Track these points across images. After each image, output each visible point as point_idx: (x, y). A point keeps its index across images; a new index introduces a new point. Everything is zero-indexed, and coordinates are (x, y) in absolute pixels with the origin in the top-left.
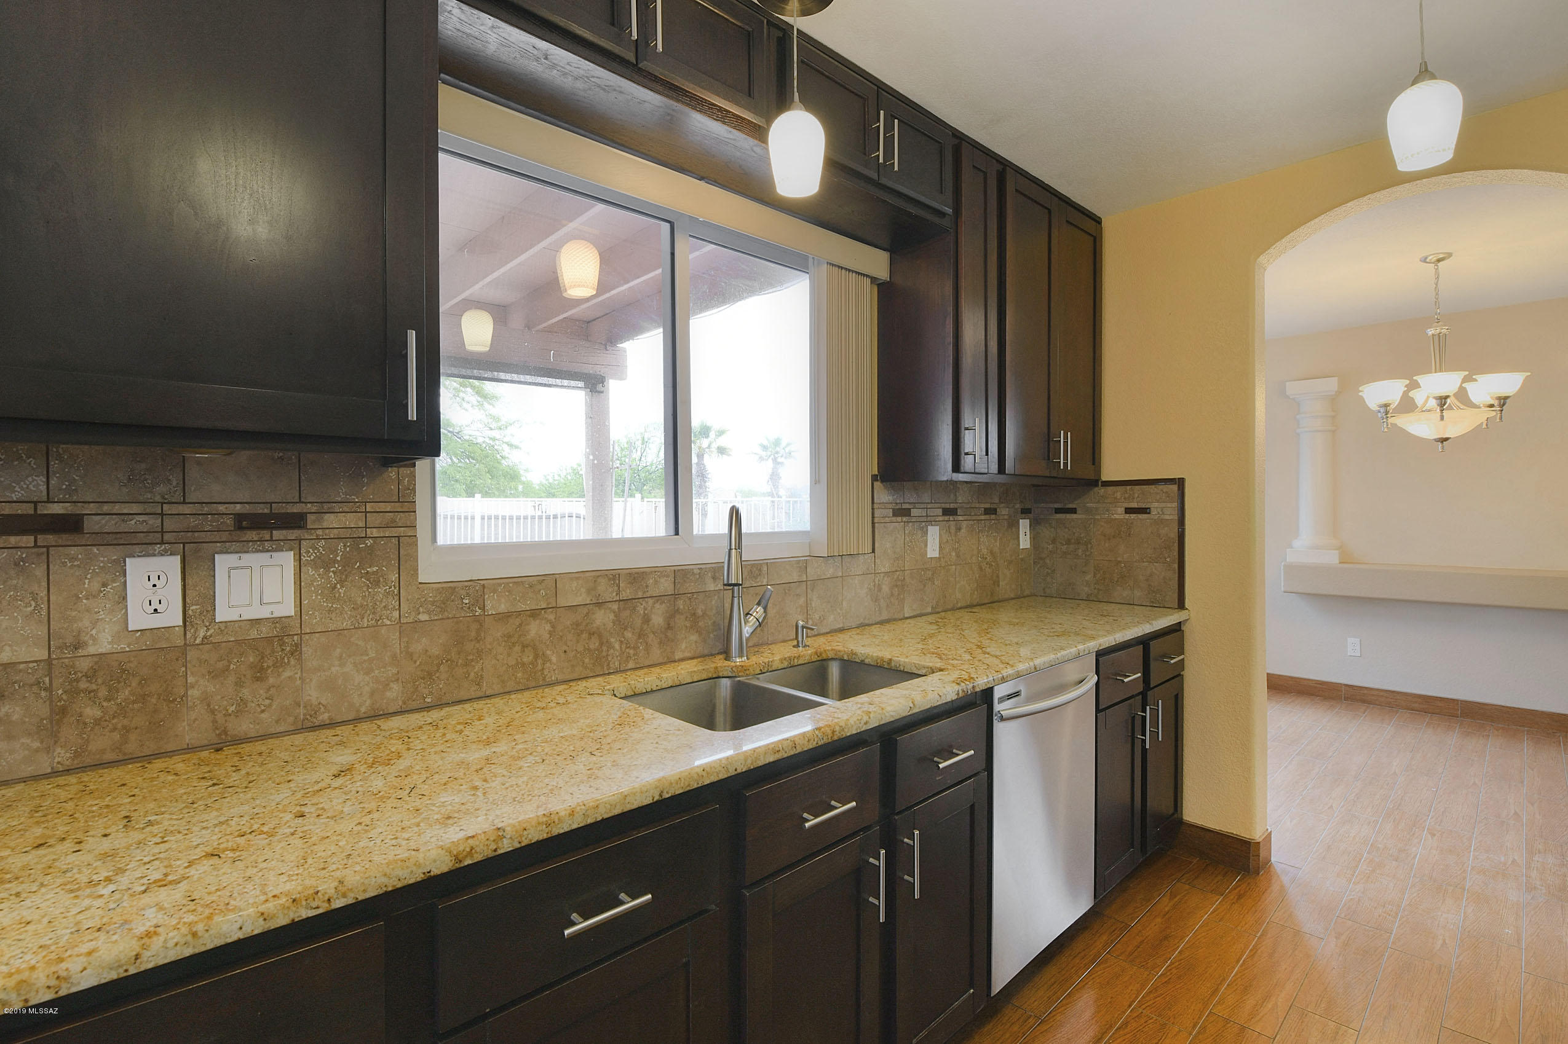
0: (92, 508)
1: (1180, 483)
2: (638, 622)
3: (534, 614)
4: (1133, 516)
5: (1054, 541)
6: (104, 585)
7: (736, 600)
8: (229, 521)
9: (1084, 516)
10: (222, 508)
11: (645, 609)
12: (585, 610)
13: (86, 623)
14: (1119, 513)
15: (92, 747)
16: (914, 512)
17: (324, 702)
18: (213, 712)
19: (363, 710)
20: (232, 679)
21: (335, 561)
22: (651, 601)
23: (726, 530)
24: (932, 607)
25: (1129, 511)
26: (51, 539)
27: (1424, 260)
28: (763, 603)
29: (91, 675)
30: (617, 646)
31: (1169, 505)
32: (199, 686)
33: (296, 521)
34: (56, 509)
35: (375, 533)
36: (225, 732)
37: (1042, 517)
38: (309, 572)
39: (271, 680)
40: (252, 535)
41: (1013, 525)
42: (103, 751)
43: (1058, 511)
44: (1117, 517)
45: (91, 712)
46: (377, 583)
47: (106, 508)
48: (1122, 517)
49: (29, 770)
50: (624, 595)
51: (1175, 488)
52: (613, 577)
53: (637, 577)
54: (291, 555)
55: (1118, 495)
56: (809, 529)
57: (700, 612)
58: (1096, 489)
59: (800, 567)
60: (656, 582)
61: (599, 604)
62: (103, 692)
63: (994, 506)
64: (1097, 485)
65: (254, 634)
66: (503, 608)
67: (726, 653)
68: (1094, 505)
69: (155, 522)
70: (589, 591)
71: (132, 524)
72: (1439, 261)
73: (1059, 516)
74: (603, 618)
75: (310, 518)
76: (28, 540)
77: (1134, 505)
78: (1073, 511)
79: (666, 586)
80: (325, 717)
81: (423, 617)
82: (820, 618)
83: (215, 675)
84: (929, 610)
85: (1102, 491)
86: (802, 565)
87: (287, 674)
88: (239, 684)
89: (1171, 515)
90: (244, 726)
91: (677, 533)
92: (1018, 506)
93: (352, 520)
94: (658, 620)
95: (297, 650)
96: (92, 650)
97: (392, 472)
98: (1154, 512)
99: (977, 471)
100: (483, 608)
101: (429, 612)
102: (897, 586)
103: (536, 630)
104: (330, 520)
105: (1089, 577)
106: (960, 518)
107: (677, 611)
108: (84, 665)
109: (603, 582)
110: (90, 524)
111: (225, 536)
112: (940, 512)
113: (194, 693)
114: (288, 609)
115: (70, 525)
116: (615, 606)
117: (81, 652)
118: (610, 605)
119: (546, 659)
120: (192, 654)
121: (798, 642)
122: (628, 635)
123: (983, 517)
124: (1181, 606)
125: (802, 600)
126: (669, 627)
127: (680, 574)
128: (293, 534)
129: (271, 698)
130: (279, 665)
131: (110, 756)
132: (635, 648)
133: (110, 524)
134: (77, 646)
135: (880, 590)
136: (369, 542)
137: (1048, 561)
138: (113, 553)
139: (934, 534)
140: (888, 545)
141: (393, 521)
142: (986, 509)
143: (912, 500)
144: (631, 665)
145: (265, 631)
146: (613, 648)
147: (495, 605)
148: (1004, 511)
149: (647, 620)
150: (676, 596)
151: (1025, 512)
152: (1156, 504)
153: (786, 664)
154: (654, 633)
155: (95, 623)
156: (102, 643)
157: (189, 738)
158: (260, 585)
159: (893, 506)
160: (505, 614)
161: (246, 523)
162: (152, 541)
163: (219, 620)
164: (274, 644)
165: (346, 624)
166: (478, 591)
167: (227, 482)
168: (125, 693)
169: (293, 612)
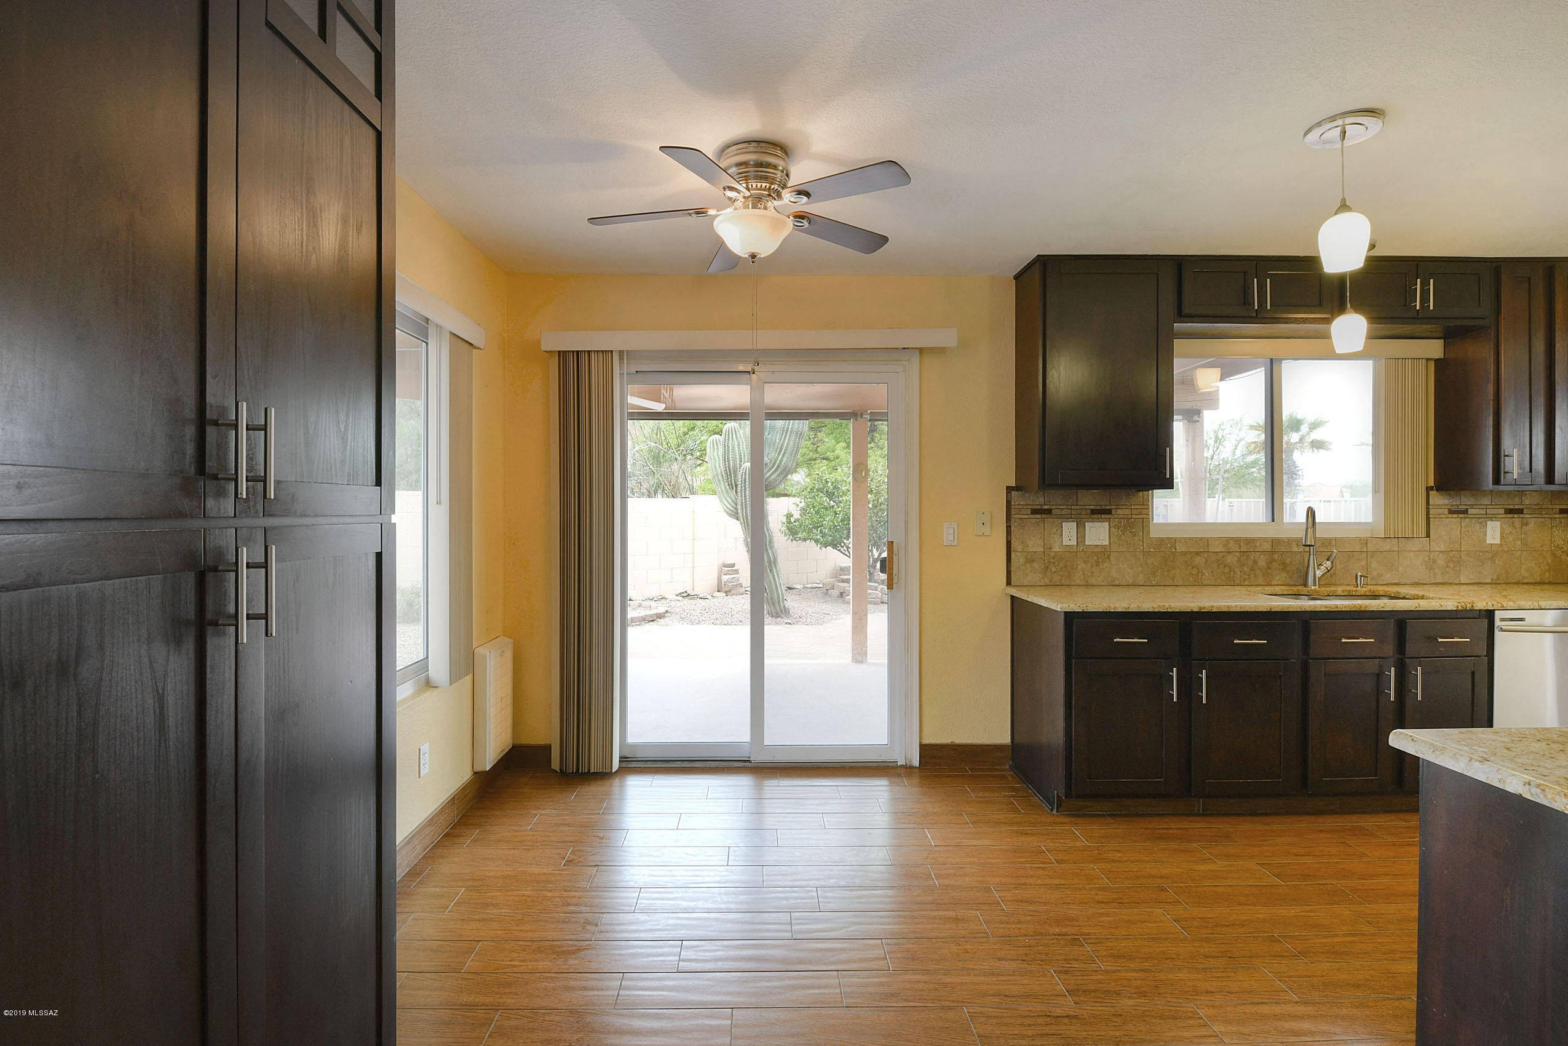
0: (1054, 507)
2: (1250, 563)
3: (1198, 554)
6: (1057, 530)
7: (1312, 556)
8: (1089, 511)
10: (1087, 507)
11: (1254, 557)
12: (1222, 555)
13: (1053, 542)
15: (1054, 579)
16: (1472, 511)
17: (1118, 577)
18: (1084, 574)
19: (1130, 582)
20: (1090, 564)
21: (1121, 526)
22: (1258, 553)
23: (1305, 521)
24: (1492, 579)
26: (1044, 516)
28: (1332, 559)
29: (1054, 558)
30: (1239, 573)
32: (1081, 566)
33: (1109, 512)
34: (1046, 507)
35: (1134, 517)
36: (1088, 582)
38: (1113, 530)
39: (1101, 567)
40: (1096, 516)
42: (1056, 582)
45: (1054, 569)
46: (1135, 535)
47: (1058, 507)
49: (1039, 584)
50: (1243, 549)
52: (1237, 540)
53: (1250, 541)
54: (1107, 523)
56: (1371, 521)
57: (1287, 562)
59: (1362, 543)
60: (1261, 544)
61: (1230, 553)
62: (1056, 563)
65: (1096, 550)
66: (1184, 550)
67: (1305, 585)
69: (1069, 511)
70: (1224, 546)
71: (1064, 512)
74: (1231, 559)
75: (1113, 511)
76: (1039, 516)
79: (1267, 547)
80: (1117, 582)
81: (1152, 550)
82: (1378, 574)
83: (1085, 562)
86: (1365, 542)
87: (1106, 565)
88: (1092, 566)
90: (1092, 581)
91: (1273, 521)
93: (1127, 512)
94: (1262, 562)
95: (1109, 558)
96: (1054, 550)
97: (1141, 494)
99: (1517, 483)
100: (1175, 550)
101: (1154, 549)
102: (1452, 561)
103: (1198, 560)
104: (1119, 511)
106: (1530, 516)
107: (1274, 560)
108: (1052, 554)
109: (1231, 542)
110: (1053, 511)
111: (1088, 516)
112: (1502, 511)
113: (1079, 567)
114: (1106, 543)
115: (1049, 511)
116: (1238, 554)
117: (1052, 550)
118: (1235, 553)
119: (1203, 574)
120: (1079, 555)
121: (1357, 584)
122: (1245, 568)
123: (1557, 516)
125: (1363, 563)
126: (1269, 568)
127: (1275, 542)
128: (1111, 516)
129: (1100, 572)
130: (1103, 561)
131: (1058, 583)
132: (1249, 575)
133: (1058, 512)
134: (1051, 548)
135: (1435, 562)
136: (1133, 520)
138: (1059, 521)
139: (1494, 527)
140: (1443, 533)
141: (1141, 512)
142: (1560, 509)
143: (1469, 503)
144: (1246, 583)
145: (1099, 549)
146: (1237, 574)
147: (1180, 548)
149: (1255, 562)
150: (1273, 552)
154: (1260, 570)
155: (1055, 542)
156: (1056, 548)
157: (1078, 582)
158: (1098, 533)
159: (1449, 507)
160: (1185, 553)
161: (1094, 512)
162: (1068, 518)
163: (1086, 544)
164: (1102, 555)
165: (1125, 550)
166: (1173, 541)
167: (1089, 499)
168: (1062, 564)
169: (1108, 544)
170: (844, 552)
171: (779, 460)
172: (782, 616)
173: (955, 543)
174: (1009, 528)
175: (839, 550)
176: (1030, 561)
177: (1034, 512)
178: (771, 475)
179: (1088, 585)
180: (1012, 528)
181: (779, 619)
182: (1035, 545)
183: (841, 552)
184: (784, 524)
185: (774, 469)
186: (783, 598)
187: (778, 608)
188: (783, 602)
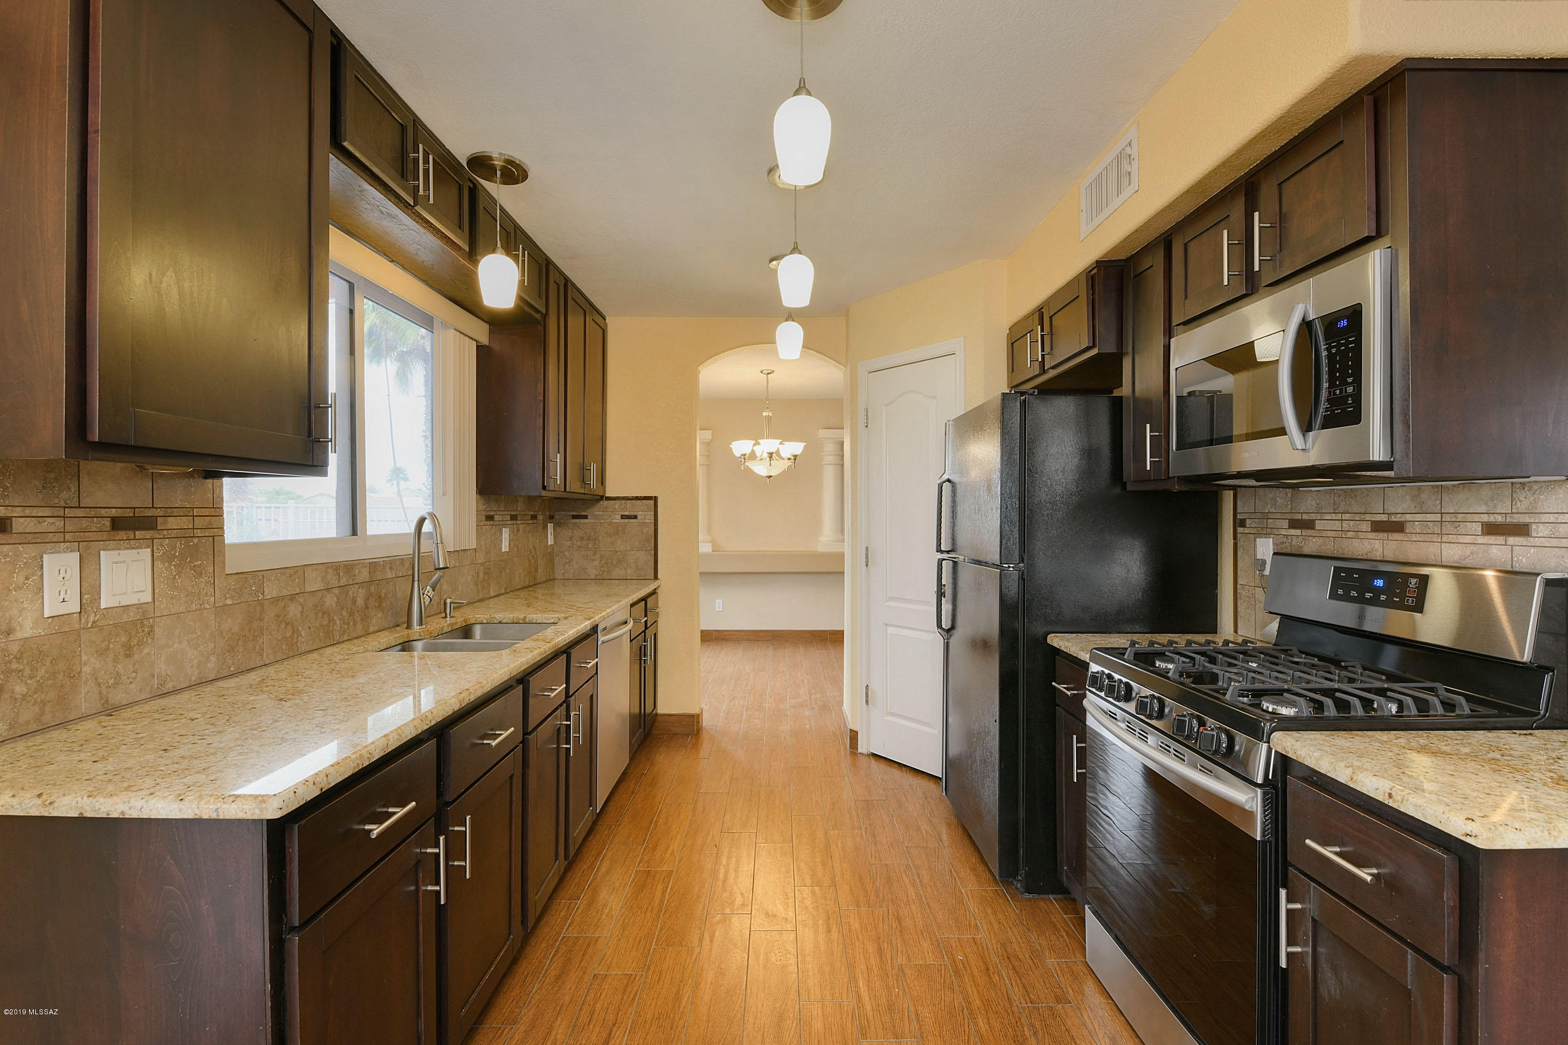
0: (18, 512)
1: (655, 499)
2: (350, 603)
3: (292, 598)
4: (626, 520)
5: (571, 539)
6: (27, 579)
8: (107, 523)
9: (593, 521)
10: (103, 511)
11: (353, 593)
12: (321, 595)
13: (15, 612)
14: (617, 519)
15: (21, 720)
16: (496, 518)
17: (169, 673)
18: (99, 685)
19: (193, 678)
20: (111, 656)
21: (175, 557)
22: (356, 586)
25: (623, 517)
27: (762, 372)
29: (19, 658)
30: (338, 623)
31: (649, 513)
32: (89, 663)
33: (149, 523)
35: (199, 533)
36: (107, 701)
37: (562, 521)
38: (159, 565)
39: (136, 656)
40: (122, 534)
41: (545, 527)
42: (28, 723)
43: (574, 517)
44: (616, 521)
45: (20, 689)
46: (200, 574)
47: (28, 512)
48: (619, 521)
50: (342, 582)
51: (652, 502)
54: (147, 552)
55: (617, 506)
57: (383, 596)
58: (602, 502)
60: (360, 571)
61: (328, 590)
62: (27, 672)
63: (536, 514)
64: (602, 500)
65: (125, 618)
66: (275, 594)
68: (600, 513)
69: (59, 523)
71: (45, 525)
72: (768, 374)
73: (574, 521)
74: (330, 601)
75: (159, 521)
77: (627, 513)
78: (586, 517)
79: (364, 575)
80: (169, 686)
81: (229, 602)
83: (101, 653)
84: (503, 591)
85: (605, 503)
87: (146, 651)
88: (116, 660)
89: (650, 519)
90: (118, 697)
92: (547, 513)
93: (185, 523)
94: (360, 601)
95: (151, 632)
96: (19, 635)
97: (209, 484)
98: (639, 517)
100: (263, 594)
101: (232, 598)
102: (486, 574)
103: (294, 610)
104: (171, 523)
105: (596, 563)
106: (519, 522)
107: (372, 594)
108: (15, 648)
109: (330, 571)
110: (17, 525)
111: (105, 536)
112: (509, 518)
113: (87, 669)
114: (147, 597)
116: (337, 592)
117: (12, 637)
118: (334, 590)
119: (299, 635)
120: (84, 637)
121: (446, 614)
122: (344, 614)
123: (530, 522)
124: (656, 577)
126: (367, 608)
128: (148, 534)
129: (136, 672)
130: (141, 643)
131: (33, 727)
132: (348, 625)
133: (29, 525)
134: (10, 631)
135: (478, 576)
136: (196, 540)
137: (566, 553)
138: (30, 551)
139: (506, 533)
140: (483, 543)
141: (211, 523)
142: (532, 515)
143: (495, 509)
144: (346, 638)
145: (132, 615)
146: (336, 624)
147: (270, 590)
148: (540, 517)
149: (354, 601)
150: (371, 582)
151: (551, 517)
152: (641, 513)
153: (450, 629)
154: (358, 611)
155: (21, 611)
156: (25, 630)
157: (84, 708)
158: (128, 576)
159: (484, 513)
160: (276, 600)
161: (117, 524)
162: (58, 540)
163: (102, 607)
164: (136, 627)
165: (182, 609)
166: (260, 579)
167: (104, 491)
168: (42, 672)
169: (150, 599)
179: (110, 710)
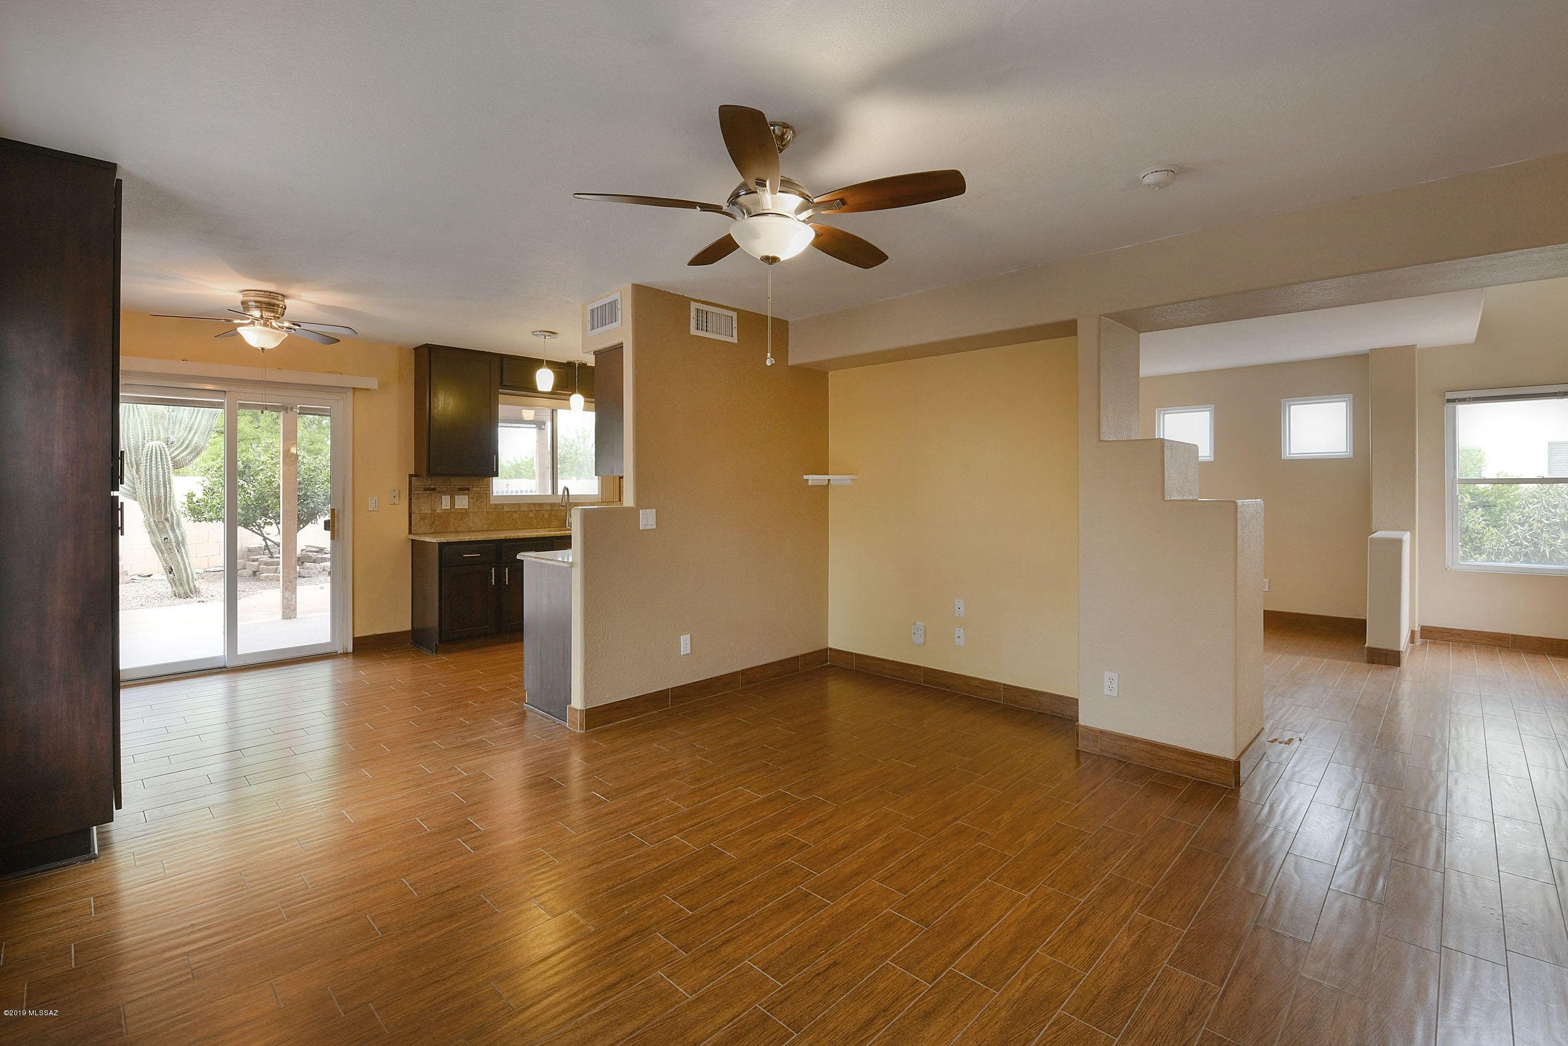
2: (541, 516)
3: (515, 512)
6: (439, 500)
8: (457, 490)
10: (456, 487)
11: (543, 513)
12: (527, 512)
13: (436, 506)
17: (473, 526)
18: (454, 526)
19: (480, 529)
20: (457, 520)
21: (475, 498)
22: (544, 511)
23: (565, 494)
26: (431, 492)
29: (437, 517)
32: (453, 520)
33: (468, 489)
34: (432, 487)
35: (481, 491)
36: (457, 529)
38: (470, 500)
39: (464, 521)
40: (461, 492)
42: (436, 528)
45: (437, 523)
46: (482, 502)
47: (439, 487)
49: (427, 531)
52: (535, 504)
53: (541, 505)
54: (467, 496)
56: (597, 494)
57: (558, 515)
60: (547, 506)
61: (531, 511)
62: (438, 520)
65: (461, 511)
66: (508, 510)
67: (565, 527)
69: (446, 489)
70: (528, 507)
71: (443, 490)
74: (531, 515)
75: (471, 489)
76: (429, 492)
79: (549, 508)
80: (472, 530)
81: (491, 511)
83: (455, 519)
90: (459, 529)
91: (553, 494)
93: (477, 490)
94: (546, 516)
95: (468, 515)
96: (437, 512)
97: (485, 479)
100: (503, 510)
101: (492, 509)
103: (515, 516)
104: (474, 489)
107: (552, 514)
108: (436, 514)
109: (532, 506)
110: (437, 489)
111: (457, 492)
113: (451, 522)
115: (434, 489)
118: (534, 511)
122: (538, 519)
127: (553, 505)
128: (468, 492)
129: (463, 524)
130: (466, 518)
131: (440, 531)
133: (440, 490)
134: (435, 510)
136: (480, 495)
138: (440, 495)
141: (486, 489)
144: (539, 527)
145: (463, 511)
147: (506, 509)
149: (543, 516)
150: (552, 510)
155: (438, 506)
156: (439, 511)
157: (451, 530)
158: (462, 502)
161: (460, 489)
162: (445, 493)
163: (456, 507)
164: (464, 513)
165: (477, 510)
166: (503, 505)
167: (457, 482)
168: (441, 521)
169: (467, 507)
170: (256, 531)
171: (189, 439)
172: (192, 596)
173: (376, 509)
174: (410, 499)
175: (251, 530)
176: (423, 518)
177: (425, 490)
178: (178, 455)
179: (456, 532)
180: (413, 500)
181: (188, 599)
182: (426, 509)
183: (253, 531)
184: (184, 504)
185: (183, 448)
186: (193, 578)
187: (187, 588)
188: (193, 582)
